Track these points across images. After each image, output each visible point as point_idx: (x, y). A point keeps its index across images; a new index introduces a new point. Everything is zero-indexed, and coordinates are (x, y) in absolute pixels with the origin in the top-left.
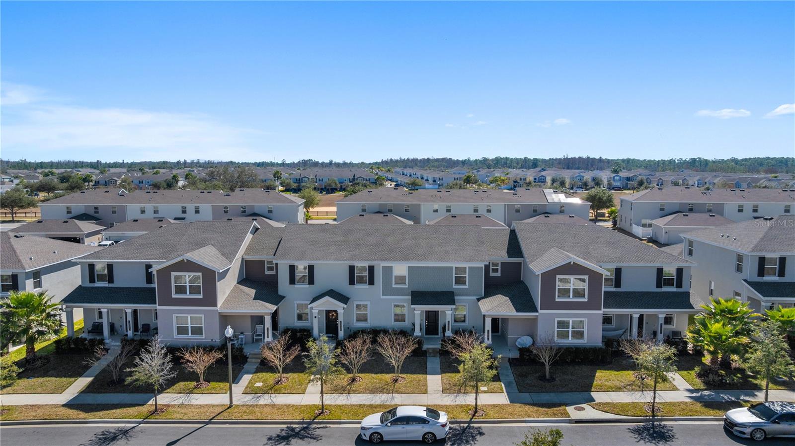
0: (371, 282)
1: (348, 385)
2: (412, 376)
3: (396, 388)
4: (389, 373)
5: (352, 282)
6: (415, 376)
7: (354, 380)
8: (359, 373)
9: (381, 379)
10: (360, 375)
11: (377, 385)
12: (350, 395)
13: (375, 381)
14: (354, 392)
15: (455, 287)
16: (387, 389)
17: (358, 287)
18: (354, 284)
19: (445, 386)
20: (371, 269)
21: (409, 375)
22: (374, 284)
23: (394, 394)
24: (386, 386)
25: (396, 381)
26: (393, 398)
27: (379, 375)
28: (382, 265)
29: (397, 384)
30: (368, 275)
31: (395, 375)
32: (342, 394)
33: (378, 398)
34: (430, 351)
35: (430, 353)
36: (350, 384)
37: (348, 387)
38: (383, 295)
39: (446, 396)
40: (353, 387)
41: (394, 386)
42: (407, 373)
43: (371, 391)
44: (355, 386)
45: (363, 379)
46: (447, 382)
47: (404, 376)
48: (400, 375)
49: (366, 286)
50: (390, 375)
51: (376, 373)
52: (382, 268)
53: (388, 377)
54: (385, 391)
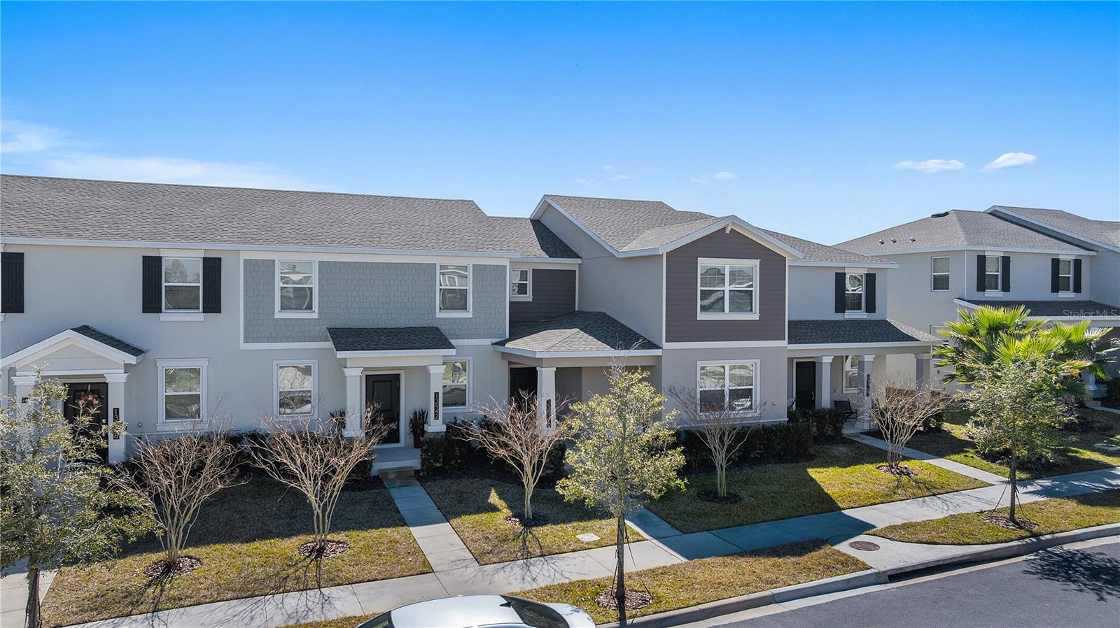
0: (213, 304)
1: (149, 585)
2: (363, 534)
3: (328, 572)
4: (289, 536)
5: (151, 303)
6: (374, 533)
7: (170, 567)
8: (188, 545)
9: (267, 555)
10: (192, 551)
11: (259, 570)
12: (160, 614)
13: (249, 560)
14: (177, 602)
15: (440, 315)
16: (298, 579)
17: (169, 317)
18: (160, 311)
19: (476, 545)
20: (212, 267)
21: (354, 533)
22: (219, 311)
23: (326, 591)
24: (292, 570)
25: (320, 551)
26: (327, 600)
27: (257, 544)
28: (244, 256)
29: (325, 560)
30: (201, 285)
31: (310, 538)
32: (129, 615)
33: (270, 607)
34: (391, 476)
35: (393, 481)
36: (156, 582)
37: (150, 590)
38: (246, 341)
39: (497, 571)
40: (172, 588)
41: (318, 567)
42: (347, 529)
43: (241, 590)
44: (179, 583)
45: (205, 561)
46: (478, 535)
47: (341, 536)
48: (329, 537)
49: (197, 316)
50: (294, 539)
51: (247, 541)
52: (245, 267)
53: (290, 546)
54: (290, 584)
